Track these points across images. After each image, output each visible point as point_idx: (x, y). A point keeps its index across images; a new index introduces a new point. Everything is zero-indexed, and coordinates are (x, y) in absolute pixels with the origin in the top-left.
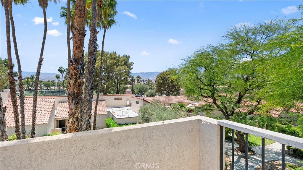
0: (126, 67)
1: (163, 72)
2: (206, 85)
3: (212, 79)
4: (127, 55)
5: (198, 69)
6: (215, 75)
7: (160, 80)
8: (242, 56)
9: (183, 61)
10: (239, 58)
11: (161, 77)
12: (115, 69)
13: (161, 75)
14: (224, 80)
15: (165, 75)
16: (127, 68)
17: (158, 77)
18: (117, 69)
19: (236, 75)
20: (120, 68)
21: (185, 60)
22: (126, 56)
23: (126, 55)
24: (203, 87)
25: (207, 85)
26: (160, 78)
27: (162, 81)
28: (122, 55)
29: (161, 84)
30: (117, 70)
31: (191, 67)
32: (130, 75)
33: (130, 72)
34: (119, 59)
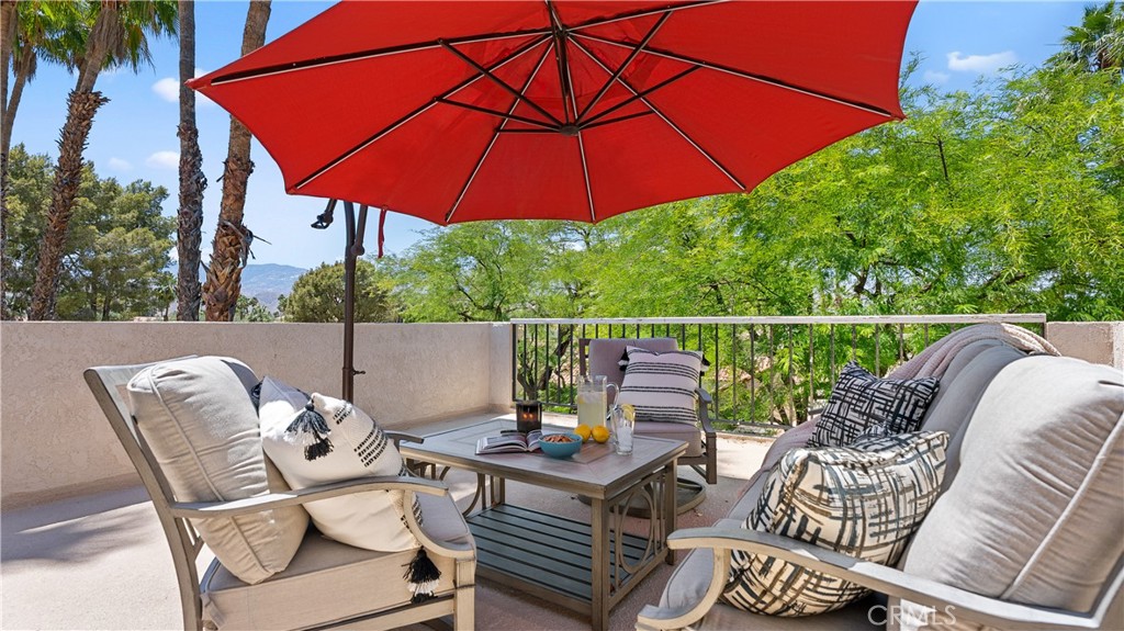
0: (151, 235)
1: (323, 266)
2: (480, 308)
3: (496, 291)
4: (155, 185)
5: (461, 261)
6: (506, 279)
7: (311, 297)
8: (569, 236)
9: (420, 236)
10: (563, 240)
11: (316, 286)
12: (93, 241)
13: (314, 276)
14: (525, 294)
15: (330, 278)
16: (158, 239)
17: (302, 282)
18: (103, 239)
19: (552, 284)
20: (119, 236)
21: (427, 234)
22: (148, 186)
23: (146, 180)
24: (473, 313)
25: (484, 309)
26: (308, 288)
27: (318, 300)
28: (124, 183)
29: (312, 310)
30: (103, 245)
31: (442, 255)
32: (164, 270)
33: (168, 259)
34: (112, 198)
